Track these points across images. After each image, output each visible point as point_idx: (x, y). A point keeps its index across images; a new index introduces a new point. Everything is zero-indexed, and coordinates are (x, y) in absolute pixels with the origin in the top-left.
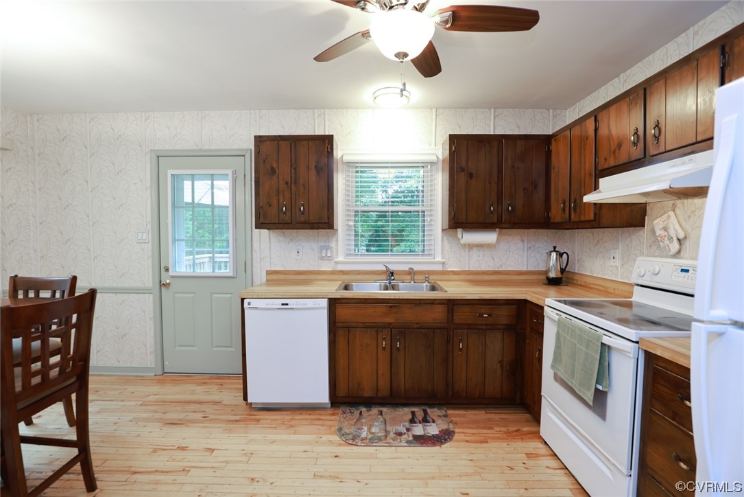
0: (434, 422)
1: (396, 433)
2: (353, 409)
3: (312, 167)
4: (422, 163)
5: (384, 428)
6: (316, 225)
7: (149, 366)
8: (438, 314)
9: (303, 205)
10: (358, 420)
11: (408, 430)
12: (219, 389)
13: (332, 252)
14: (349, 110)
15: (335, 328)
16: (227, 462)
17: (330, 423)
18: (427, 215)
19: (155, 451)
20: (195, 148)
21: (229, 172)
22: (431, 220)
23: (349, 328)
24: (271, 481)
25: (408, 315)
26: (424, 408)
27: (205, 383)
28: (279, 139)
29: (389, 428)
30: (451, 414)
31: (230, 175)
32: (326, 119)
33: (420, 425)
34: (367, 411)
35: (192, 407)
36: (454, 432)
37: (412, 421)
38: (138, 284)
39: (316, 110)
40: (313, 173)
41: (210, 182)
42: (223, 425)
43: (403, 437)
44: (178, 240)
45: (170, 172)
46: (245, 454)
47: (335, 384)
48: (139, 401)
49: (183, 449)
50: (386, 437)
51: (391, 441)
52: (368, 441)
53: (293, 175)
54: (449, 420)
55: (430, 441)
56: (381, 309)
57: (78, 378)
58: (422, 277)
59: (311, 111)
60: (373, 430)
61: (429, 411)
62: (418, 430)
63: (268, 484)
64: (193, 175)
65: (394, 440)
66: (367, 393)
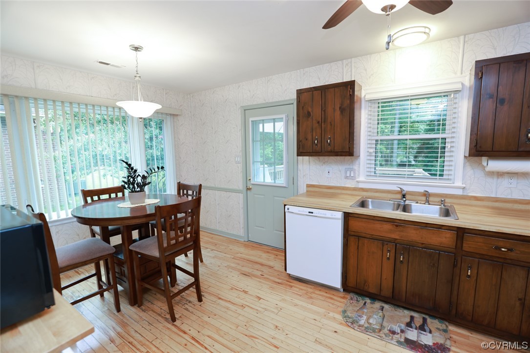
0: (430, 332)
1: (390, 331)
2: (360, 298)
3: (337, 108)
4: (444, 92)
5: (381, 322)
6: (339, 153)
7: (241, 235)
8: (446, 240)
9: (330, 139)
10: (361, 308)
11: (402, 331)
12: (275, 258)
13: (354, 173)
14: (373, 55)
15: (348, 234)
16: (266, 310)
17: (339, 304)
18: (448, 142)
19: (232, 289)
20: (264, 102)
21: (284, 116)
22: (451, 147)
23: (359, 237)
24: (288, 332)
25: (413, 235)
26: (424, 316)
27: (268, 252)
28: (313, 90)
29: (385, 324)
30: (452, 331)
31: (284, 119)
32: (353, 67)
33: (416, 331)
34: (371, 303)
35: (257, 266)
36: (449, 350)
37: (409, 325)
38: (235, 187)
39: (345, 61)
40: (338, 112)
41: (273, 124)
42: (270, 284)
43: (396, 336)
44: (256, 162)
45: (251, 119)
46: (277, 308)
47: (346, 276)
48: (233, 255)
49: (246, 292)
50: (380, 330)
51: (384, 336)
52: (363, 328)
53: (323, 116)
54: (448, 336)
55: (421, 349)
56: (387, 226)
57: (194, 242)
58: (438, 199)
59: (340, 62)
60: (371, 321)
61: (429, 320)
62: (412, 335)
63: (285, 334)
64: (263, 120)
65: (386, 336)
66: (373, 290)
